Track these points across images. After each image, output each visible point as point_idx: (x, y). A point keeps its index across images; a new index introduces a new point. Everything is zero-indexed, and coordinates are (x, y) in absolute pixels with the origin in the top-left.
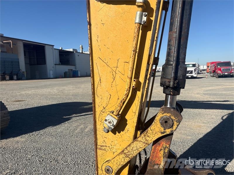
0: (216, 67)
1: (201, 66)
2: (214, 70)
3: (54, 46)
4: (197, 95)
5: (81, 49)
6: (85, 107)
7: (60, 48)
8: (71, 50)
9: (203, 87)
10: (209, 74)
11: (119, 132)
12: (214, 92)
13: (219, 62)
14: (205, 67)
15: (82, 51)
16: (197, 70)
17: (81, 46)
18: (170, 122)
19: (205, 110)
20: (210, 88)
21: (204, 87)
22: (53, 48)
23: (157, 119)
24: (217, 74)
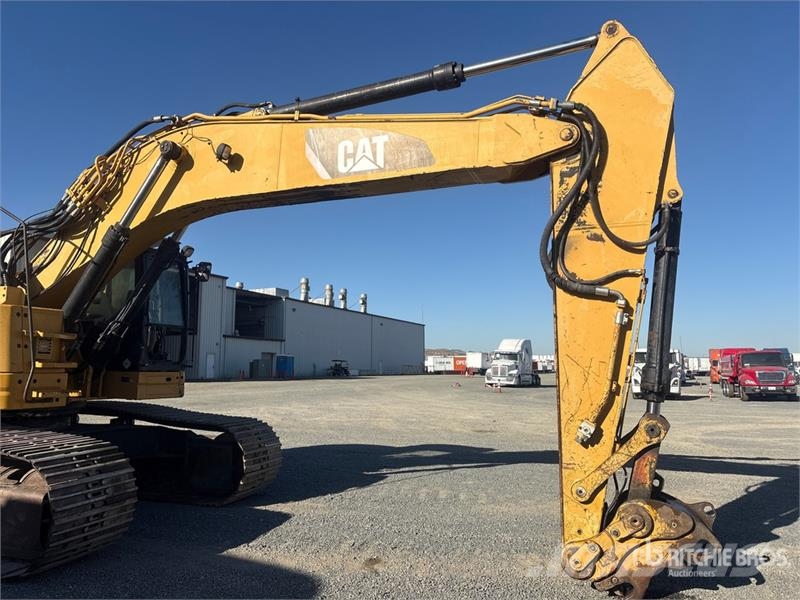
0: (740, 367)
1: (690, 360)
2: (731, 374)
3: (227, 278)
4: (684, 444)
5: (303, 291)
6: (395, 456)
7: (237, 285)
8: (271, 291)
9: (701, 424)
10: (717, 388)
11: (593, 446)
12: (731, 438)
13: (746, 350)
14: (706, 365)
15: (306, 297)
16: (679, 373)
17: (303, 280)
18: (657, 430)
19: (706, 474)
20: (722, 428)
21: (705, 424)
22: (224, 284)
23: (642, 426)
24: (744, 388)
